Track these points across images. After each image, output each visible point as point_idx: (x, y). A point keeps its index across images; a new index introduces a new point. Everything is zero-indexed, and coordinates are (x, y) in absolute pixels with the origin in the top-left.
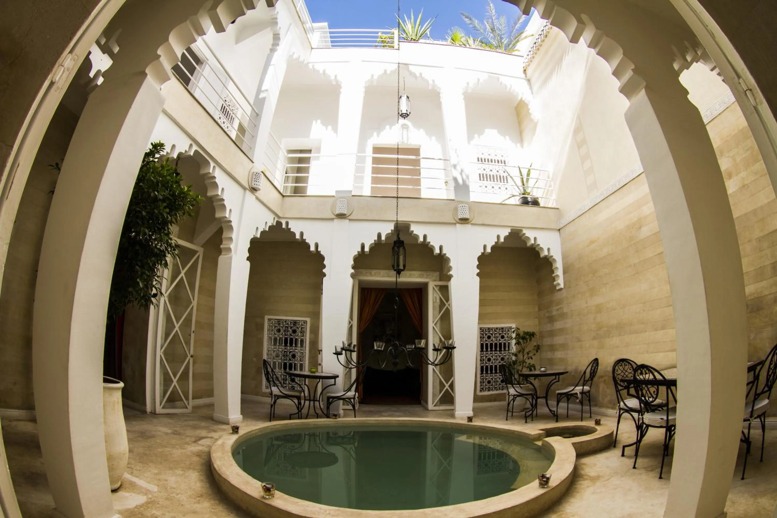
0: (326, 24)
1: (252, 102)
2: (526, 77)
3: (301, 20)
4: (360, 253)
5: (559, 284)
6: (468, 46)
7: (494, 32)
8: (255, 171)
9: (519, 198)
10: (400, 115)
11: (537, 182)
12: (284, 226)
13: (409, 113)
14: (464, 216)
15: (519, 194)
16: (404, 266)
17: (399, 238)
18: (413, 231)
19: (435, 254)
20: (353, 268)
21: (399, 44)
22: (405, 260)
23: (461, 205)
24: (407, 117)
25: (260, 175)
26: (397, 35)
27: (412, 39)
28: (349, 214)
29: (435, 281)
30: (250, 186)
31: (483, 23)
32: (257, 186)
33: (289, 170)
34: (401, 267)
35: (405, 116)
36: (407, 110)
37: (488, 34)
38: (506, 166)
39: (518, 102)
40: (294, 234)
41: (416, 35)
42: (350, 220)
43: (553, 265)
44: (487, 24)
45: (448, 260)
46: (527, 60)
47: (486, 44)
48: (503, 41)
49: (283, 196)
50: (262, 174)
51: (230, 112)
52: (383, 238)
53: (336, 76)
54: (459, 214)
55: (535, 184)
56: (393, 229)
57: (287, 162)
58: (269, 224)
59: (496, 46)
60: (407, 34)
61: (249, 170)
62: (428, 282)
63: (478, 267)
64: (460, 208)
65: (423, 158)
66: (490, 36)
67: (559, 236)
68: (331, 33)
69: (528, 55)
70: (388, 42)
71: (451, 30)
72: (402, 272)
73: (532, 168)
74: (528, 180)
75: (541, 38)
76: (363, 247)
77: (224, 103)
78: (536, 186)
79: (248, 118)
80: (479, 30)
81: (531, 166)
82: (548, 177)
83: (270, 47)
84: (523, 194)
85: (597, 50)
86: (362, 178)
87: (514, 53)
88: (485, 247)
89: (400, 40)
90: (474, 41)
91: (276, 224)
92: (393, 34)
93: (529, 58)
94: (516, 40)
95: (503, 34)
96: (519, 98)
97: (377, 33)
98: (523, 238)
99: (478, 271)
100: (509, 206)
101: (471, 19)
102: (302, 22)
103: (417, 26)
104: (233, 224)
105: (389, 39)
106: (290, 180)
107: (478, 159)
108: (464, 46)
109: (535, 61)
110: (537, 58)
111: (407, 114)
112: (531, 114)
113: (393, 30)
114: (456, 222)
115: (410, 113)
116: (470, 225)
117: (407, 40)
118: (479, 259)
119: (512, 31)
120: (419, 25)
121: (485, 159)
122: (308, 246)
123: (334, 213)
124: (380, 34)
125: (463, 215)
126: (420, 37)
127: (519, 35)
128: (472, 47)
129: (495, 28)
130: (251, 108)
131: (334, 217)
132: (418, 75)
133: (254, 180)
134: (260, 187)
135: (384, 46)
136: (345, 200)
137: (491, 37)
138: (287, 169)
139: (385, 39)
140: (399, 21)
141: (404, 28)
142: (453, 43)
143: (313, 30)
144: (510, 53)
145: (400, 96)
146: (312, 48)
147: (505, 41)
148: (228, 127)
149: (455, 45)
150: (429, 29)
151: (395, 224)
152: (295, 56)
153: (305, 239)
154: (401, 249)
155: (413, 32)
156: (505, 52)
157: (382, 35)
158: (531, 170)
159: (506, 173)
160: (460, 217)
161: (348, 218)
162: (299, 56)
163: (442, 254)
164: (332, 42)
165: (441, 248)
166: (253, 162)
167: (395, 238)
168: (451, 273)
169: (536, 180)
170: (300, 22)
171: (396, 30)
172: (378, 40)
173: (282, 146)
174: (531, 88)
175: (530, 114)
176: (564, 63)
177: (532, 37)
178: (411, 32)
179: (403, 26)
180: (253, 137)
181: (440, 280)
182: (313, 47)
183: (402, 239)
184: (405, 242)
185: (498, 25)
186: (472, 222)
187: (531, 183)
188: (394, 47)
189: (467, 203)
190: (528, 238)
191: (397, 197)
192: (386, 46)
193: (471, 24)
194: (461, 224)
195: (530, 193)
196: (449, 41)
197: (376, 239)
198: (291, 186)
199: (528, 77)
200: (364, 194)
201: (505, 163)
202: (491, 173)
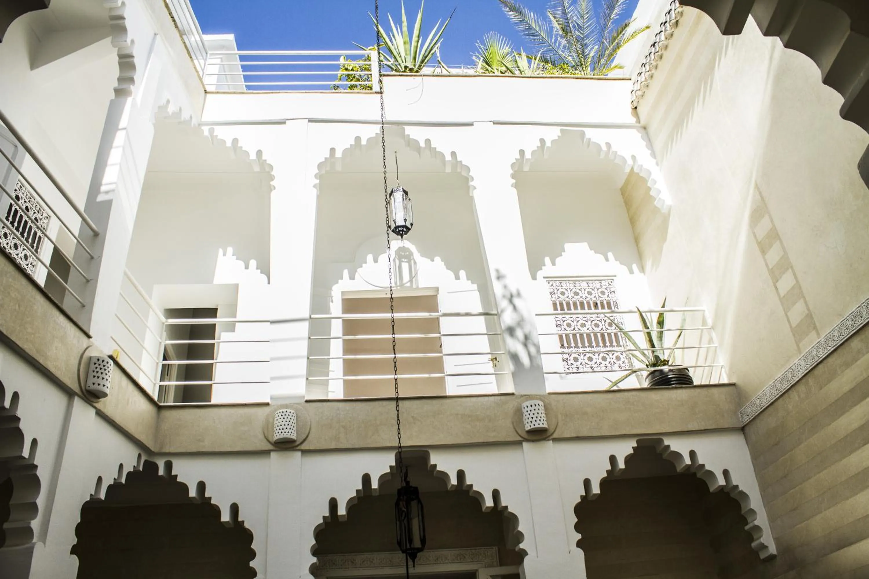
0: (231, 37)
1: (82, 208)
2: (639, 121)
3: (176, 26)
4: (329, 520)
5: (764, 547)
6: (517, 73)
7: (569, 34)
8: (94, 353)
9: (645, 374)
10: (393, 231)
11: (679, 336)
12: (161, 472)
13: (410, 227)
14: (537, 426)
15: (645, 367)
16: (423, 541)
17: (408, 483)
18: (435, 466)
19: (484, 509)
20: (315, 552)
21: (381, 81)
22: (423, 528)
23: (528, 403)
24: (405, 234)
25: (105, 363)
26: (377, 60)
27: (406, 67)
28: (301, 441)
29: (490, 566)
30: (82, 385)
31: (545, 18)
32: (101, 388)
33: (171, 352)
34: (417, 544)
35: (403, 231)
36: (405, 220)
37: (556, 40)
38: (613, 312)
39: (625, 178)
40: (184, 488)
41: (415, 58)
42: (305, 452)
43: (742, 506)
44: (552, 19)
45: (513, 519)
46: (637, 86)
47: (553, 63)
48: (587, 51)
49: (159, 408)
50: (111, 362)
51: (30, 223)
52: (375, 485)
53: (259, 153)
54: (525, 422)
55: (676, 343)
56: (394, 464)
57: (165, 334)
58: (128, 468)
59: (574, 64)
60: (395, 58)
61: (81, 352)
62: (477, 570)
63: (577, 527)
64: (526, 409)
65: (445, 315)
66: (560, 44)
67: (744, 441)
68: (242, 58)
69: (640, 74)
70: (360, 76)
71: (483, 43)
72: (419, 554)
73: (666, 308)
74: (661, 335)
75: (666, 31)
76: (333, 504)
77: (13, 203)
78: (680, 344)
79: (75, 241)
80: (537, 36)
81: (663, 306)
82: (704, 323)
83: (116, 84)
84: (654, 365)
85: (786, 37)
86: (326, 363)
87: (610, 76)
88: (587, 483)
89: (383, 73)
90: (529, 59)
91: (143, 468)
92: (368, 59)
93: (643, 79)
94: (614, 44)
95: (587, 36)
96: (628, 170)
97: (337, 58)
98: (665, 456)
99: (579, 536)
100: (626, 394)
101: (520, 13)
102: (179, 31)
103: (415, 38)
104: (40, 473)
105: (362, 70)
106: (174, 372)
107: (555, 304)
108: (510, 74)
109: (656, 85)
110: (660, 76)
111: (405, 227)
112: (653, 198)
113: (366, 52)
114: (520, 439)
115: (412, 225)
116: (551, 442)
117: (396, 70)
118: (578, 510)
119: (606, 25)
120: (419, 37)
121: (568, 304)
122: (216, 511)
123: (271, 440)
124: (342, 61)
125: (534, 422)
126: (422, 62)
127: (621, 33)
128: (526, 75)
129: (571, 26)
130: (80, 219)
131: (270, 447)
132: (422, 144)
133: (91, 374)
134: (107, 391)
135: (351, 87)
136: (292, 411)
137: (562, 46)
138: (165, 350)
139: (352, 70)
140: (378, 29)
141: (390, 44)
142: (487, 70)
143: (204, 49)
144: (602, 77)
145: (389, 192)
146: (206, 92)
147: (592, 51)
148: (26, 257)
149: (491, 74)
150: (439, 44)
151: (396, 456)
152: (171, 109)
153: (210, 498)
154: (414, 504)
155: (408, 52)
156: (592, 76)
157: (348, 62)
158: (665, 313)
159: (614, 326)
160: (528, 427)
161: (299, 448)
162: (180, 109)
163: (499, 509)
164: (247, 78)
165: (496, 494)
166: (89, 337)
167: (398, 484)
168: (522, 546)
169: (678, 332)
170: (175, 30)
171: (374, 49)
172: (340, 73)
173: (153, 302)
174: (650, 144)
175: (651, 199)
176: (719, 74)
177: (648, 30)
178: (403, 54)
179: (388, 40)
180: (88, 281)
181: (502, 564)
182: (208, 90)
183: (413, 484)
184: (420, 491)
185: (575, 18)
186: (555, 436)
187: (669, 339)
188: (371, 89)
189: (540, 397)
190: (678, 455)
191: (397, 399)
192: (356, 86)
193: (521, 22)
194: (533, 441)
195: (668, 361)
196: (480, 66)
197: (360, 487)
198: (177, 387)
199: (643, 122)
200: (331, 397)
201: (609, 307)
202: (584, 330)
